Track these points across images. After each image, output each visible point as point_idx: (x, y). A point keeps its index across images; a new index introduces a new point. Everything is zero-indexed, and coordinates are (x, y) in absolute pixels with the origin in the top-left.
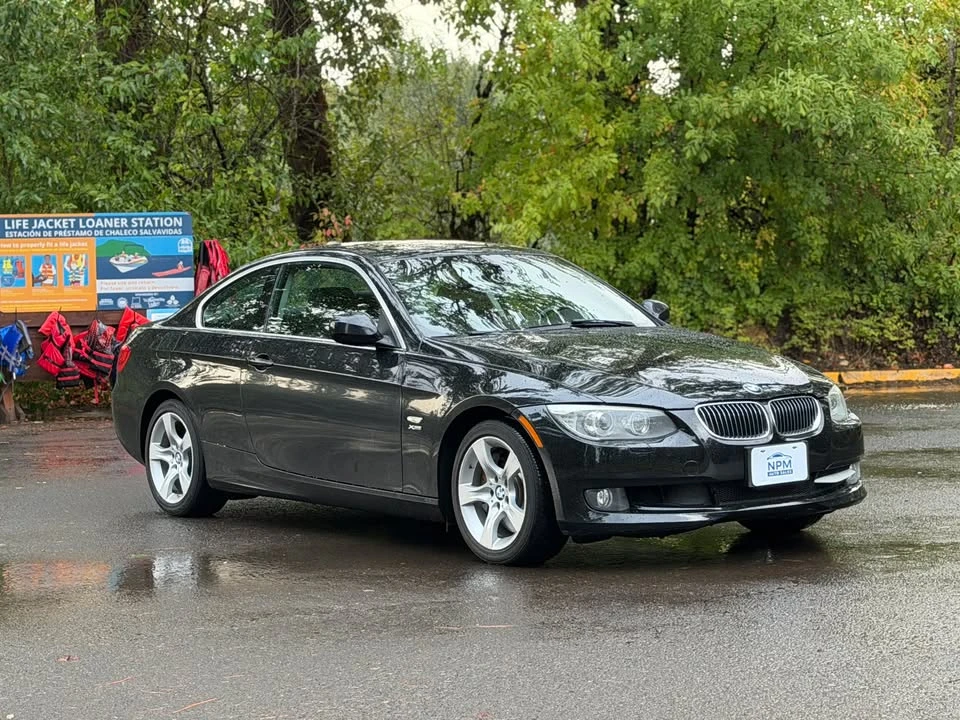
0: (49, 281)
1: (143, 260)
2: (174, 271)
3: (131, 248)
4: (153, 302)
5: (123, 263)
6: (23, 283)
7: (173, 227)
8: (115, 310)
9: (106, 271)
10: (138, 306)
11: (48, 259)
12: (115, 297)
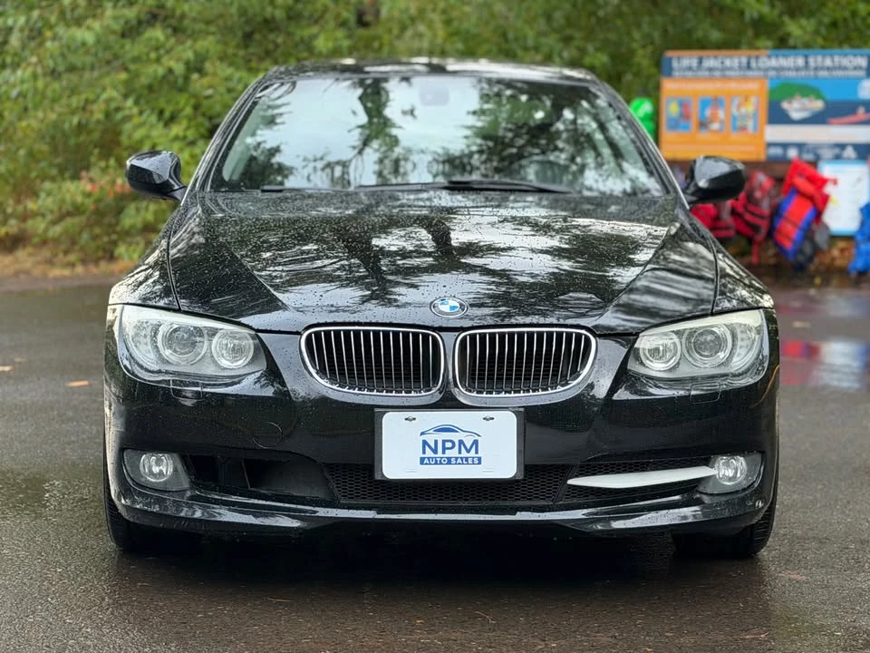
0: (715, 126)
1: (818, 105)
2: (852, 118)
3: (806, 90)
4: (827, 153)
5: (796, 108)
6: (687, 128)
7: (855, 68)
8: (783, 160)
9: (777, 116)
10: (808, 157)
11: (716, 102)
12: (785, 146)
